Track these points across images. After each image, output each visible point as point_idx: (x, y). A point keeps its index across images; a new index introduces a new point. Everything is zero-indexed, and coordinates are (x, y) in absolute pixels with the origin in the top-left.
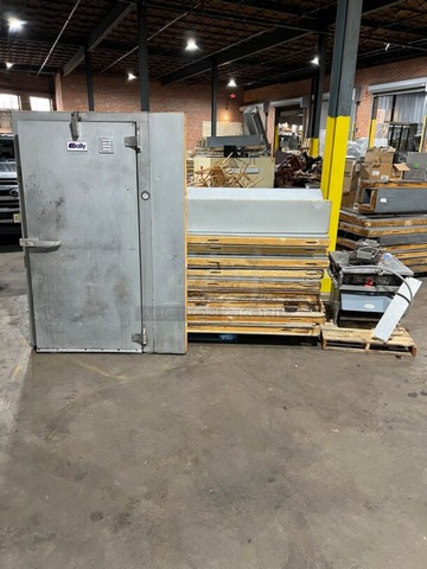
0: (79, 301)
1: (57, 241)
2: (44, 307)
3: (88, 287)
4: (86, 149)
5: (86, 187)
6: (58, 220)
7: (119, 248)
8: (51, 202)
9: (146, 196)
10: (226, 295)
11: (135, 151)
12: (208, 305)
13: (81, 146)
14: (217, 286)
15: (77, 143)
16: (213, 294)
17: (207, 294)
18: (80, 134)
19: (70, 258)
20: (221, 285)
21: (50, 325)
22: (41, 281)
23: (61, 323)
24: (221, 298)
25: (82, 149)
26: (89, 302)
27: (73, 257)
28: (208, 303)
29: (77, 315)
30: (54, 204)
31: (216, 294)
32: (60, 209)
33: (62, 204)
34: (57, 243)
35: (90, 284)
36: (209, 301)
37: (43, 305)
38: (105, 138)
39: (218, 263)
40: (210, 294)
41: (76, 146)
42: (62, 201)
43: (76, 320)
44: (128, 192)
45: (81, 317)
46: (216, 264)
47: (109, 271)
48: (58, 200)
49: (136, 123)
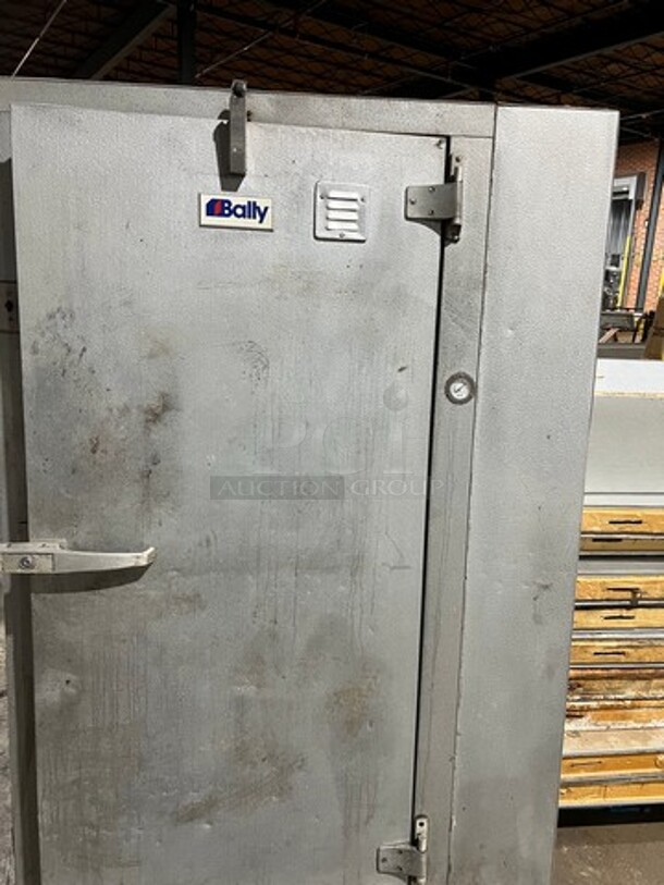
0: (207, 750)
1: (141, 548)
2: (77, 782)
3: (241, 703)
4: (267, 224)
5: (258, 358)
6: (147, 475)
7: (357, 564)
8: (125, 410)
9: (460, 390)
10: (642, 683)
11: (437, 238)
12: (589, 715)
13: (252, 210)
14: (623, 659)
15: (237, 199)
16: (606, 684)
17: (589, 683)
18: (251, 165)
19: (185, 606)
20: (634, 655)
21: (96, 842)
22: (71, 690)
23: (135, 831)
24: (630, 693)
25: (254, 223)
26: (241, 753)
27: (195, 601)
28: (589, 709)
29: (194, 798)
30: (136, 417)
31: (616, 683)
32: (158, 434)
33: (167, 416)
34: (142, 559)
35: (249, 690)
36: (594, 704)
37: (73, 775)
38: (340, 188)
39: (634, 591)
40: (596, 685)
41: (233, 212)
42: (166, 407)
43: (192, 815)
44: (401, 377)
45: (211, 804)
46: (628, 595)
47: (316, 644)
48: (154, 403)
49: (448, 138)
